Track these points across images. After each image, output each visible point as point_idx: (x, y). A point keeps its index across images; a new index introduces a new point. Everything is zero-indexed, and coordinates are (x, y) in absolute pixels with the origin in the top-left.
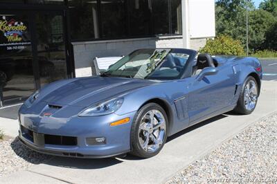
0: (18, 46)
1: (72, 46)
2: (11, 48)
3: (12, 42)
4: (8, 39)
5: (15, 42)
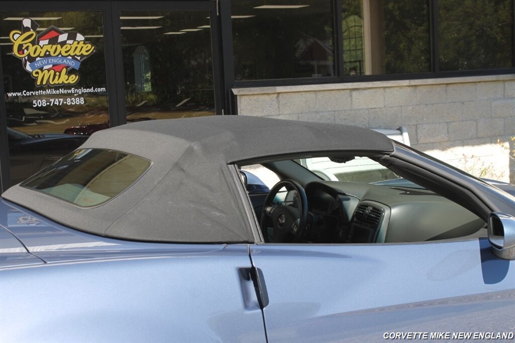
0: (65, 97)
1: (234, 98)
2: (43, 103)
3: (49, 87)
4: (35, 79)
5: (57, 87)
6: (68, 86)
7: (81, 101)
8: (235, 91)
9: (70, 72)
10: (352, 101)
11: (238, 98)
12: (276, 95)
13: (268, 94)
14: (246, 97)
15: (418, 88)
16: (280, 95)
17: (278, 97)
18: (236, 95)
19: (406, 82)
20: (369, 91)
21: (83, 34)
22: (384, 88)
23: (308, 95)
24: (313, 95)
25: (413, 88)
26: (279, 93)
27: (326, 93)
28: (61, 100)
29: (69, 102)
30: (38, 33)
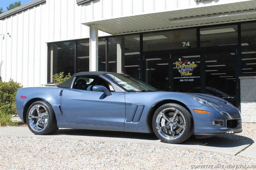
0: (188, 79)
2: (183, 80)
3: (184, 76)
4: (181, 74)
5: (186, 76)
6: (189, 76)
7: (193, 80)
8: (240, 78)
9: (190, 72)
11: (241, 80)
14: (244, 80)
18: (240, 79)
28: (187, 80)
29: (189, 80)
30: (182, 62)
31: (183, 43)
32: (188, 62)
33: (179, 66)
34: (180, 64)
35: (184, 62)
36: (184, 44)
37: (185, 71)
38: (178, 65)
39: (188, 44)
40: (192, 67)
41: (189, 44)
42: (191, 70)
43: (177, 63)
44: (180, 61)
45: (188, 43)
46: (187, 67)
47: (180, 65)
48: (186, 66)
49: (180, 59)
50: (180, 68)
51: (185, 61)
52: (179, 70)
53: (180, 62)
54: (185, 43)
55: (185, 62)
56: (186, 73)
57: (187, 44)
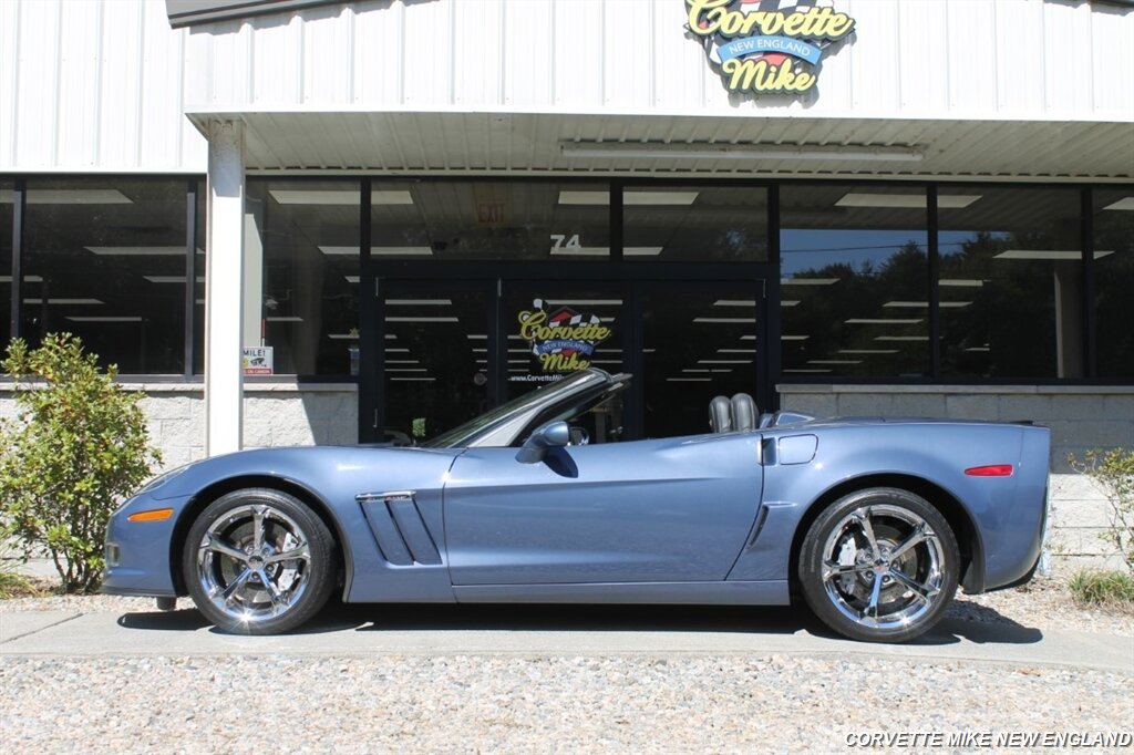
1: (777, 395)
3: (555, 372)
4: (542, 364)
5: (564, 373)
8: (778, 388)
9: (580, 358)
10: (946, 409)
11: (782, 396)
12: (835, 396)
13: (824, 394)
14: (793, 396)
15: (1055, 398)
16: (841, 397)
17: (837, 399)
18: (780, 393)
19: (1032, 389)
20: (973, 397)
21: (599, 316)
22: (999, 394)
23: (880, 398)
24: (889, 399)
25: (1047, 397)
26: (838, 394)
27: (908, 397)
30: (548, 313)
31: (553, 237)
32: (574, 315)
33: (536, 330)
34: (541, 321)
35: (555, 316)
36: (557, 240)
37: (560, 350)
38: (529, 328)
39: (573, 244)
40: (591, 336)
41: (577, 243)
42: (584, 349)
43: (525, 317)
44: (538, 310)
45: (576, 238)
46: (568, 336)
47: (539, 327)
48: (562, 332)
49: (538, 303)
50: (537, 338)
51: (561, 312)
52: (536, 346)
53: (537, 315)
54: (561, 238)
55: (557, 315)
56: (564, 360)
57: (571, 241)
